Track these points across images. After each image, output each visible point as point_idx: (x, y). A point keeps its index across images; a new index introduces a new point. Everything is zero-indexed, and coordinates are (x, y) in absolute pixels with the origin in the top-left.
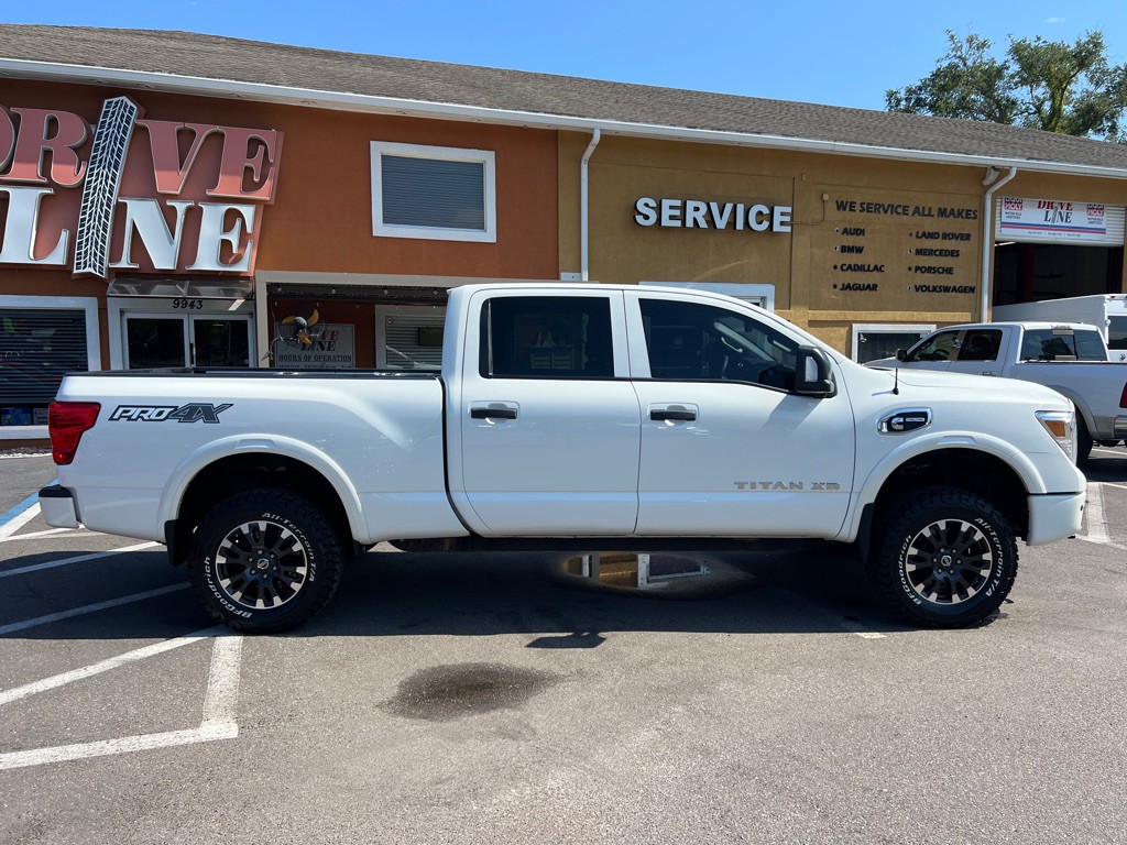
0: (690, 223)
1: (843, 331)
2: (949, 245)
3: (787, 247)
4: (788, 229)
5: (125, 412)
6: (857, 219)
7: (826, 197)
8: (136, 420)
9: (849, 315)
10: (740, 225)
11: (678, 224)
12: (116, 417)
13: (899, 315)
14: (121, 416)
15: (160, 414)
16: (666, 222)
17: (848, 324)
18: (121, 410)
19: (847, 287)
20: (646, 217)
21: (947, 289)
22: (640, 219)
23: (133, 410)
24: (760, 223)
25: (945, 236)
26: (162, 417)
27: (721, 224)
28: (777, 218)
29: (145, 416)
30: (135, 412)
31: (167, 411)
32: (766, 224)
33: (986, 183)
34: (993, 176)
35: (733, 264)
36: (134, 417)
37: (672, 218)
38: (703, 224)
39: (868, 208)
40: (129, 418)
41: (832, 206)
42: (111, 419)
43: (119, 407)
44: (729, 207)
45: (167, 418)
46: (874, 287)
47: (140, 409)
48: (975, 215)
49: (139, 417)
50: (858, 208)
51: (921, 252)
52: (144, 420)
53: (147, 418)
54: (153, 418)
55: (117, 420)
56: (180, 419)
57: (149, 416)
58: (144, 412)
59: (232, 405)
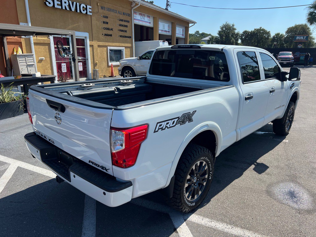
0: (64, 8)
1: (105, 49)
2: (125, 24)
3: (90, 20)
4: (91, 14)
5: (160, 125)
6: (106, 13)
7: (99, 4)
8: (165, 129)
9: (107, 44)
10: (78, 11)
11: (60, 7)
12: (157, 130)
13: (117, 44)
14: (159, 129)
16: (56, 6)
17: (106, 46)
18: (159, 125)
19: (106, 35)
20: (50, 3)
21: (126, 37)
22: (47, 3)
23: (163, 123)
24: (84, 11)
25: (125, 21)
26: (174, 124)
27: (73, 9)
28: (88, 10)
29: (168, 126)
30: (164, 125)
31: (176, 120)
32: (85, 11)
33: (132, 6)
34: (134, 4)
35: (76, 24)
36: (164, 128)
37: (58, 4)
38: (68, 9)
39: (109, 10)
40: (162, 129)
41: (100, 8)
42: (155, 132)
43: (158, 123)
44: (75, 3)
45: (176, 124)
46: (111, 35)
47: (166, 122)
48: (130, 15)
49: (166, 127)
50: (106, 9)
51: (120, 25)
52: (168, 128)
53: (169, 127)
54: (171, 125)
55: (157, 131)
56: (181, 123)
57: (170, 125)
58: (167, 123)
59: (196, 111)
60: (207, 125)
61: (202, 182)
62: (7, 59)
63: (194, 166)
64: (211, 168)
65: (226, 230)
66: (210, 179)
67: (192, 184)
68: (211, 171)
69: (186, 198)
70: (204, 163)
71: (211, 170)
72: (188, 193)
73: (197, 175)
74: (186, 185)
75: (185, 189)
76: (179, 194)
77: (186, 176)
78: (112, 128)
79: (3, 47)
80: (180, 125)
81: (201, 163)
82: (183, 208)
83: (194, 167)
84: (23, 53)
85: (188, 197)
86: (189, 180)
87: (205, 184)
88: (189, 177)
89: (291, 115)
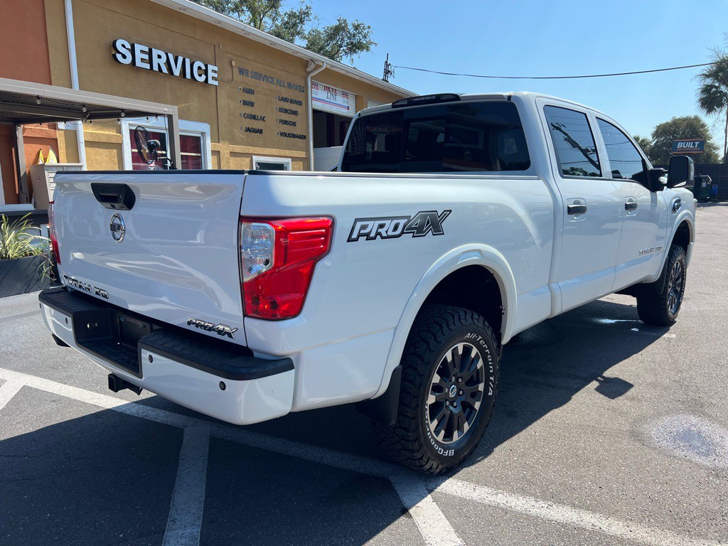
0: (156, 68)
1: (248, 160)
2: (293, 107)
3: (214, 96)
4: (216, 83)
5: (364, 227)
6: (250, 82)
7: (234, 63)
8: (374, 238)
9: (250, 150)
10: (188, 76)
11: (147, 66)
12: (354, 236)
13: (274, 151)
14: (360, 235)
15: (396, 228)
16: (139, 63)
17: (250, 155)
18: (359, 224)
19: (248, 130)
20: (124, 57)
21: (294, 136)
22: (119, 56)
23: (370, 223)
24: (200, 75)
25: (291, 101)
26: (398, 232)
27: (177, 72)
28: (211, 74)
29: (382, 231)
30: (372, 227)
31: (402, 222)
32: (204, 77)
33: (308, 70)
34: (312, 66)
35: (183, 105)
36: (372, 235)
37: (143, 60)
38: (165, 70)
39: (257, 76)
40: (368, 237)
41: (236, 71)
42: (350, 240)
43: (357, 220)
44: (180, 59)
45: (402, 233)
46: (260, 131)
47: (378, 223)
48: (304, 90)
49: (378, 234)
50: (250, 75)
51: (281, 110)
52: (383, 238)
53: (384, 235)
54: (390, 233)
55: (356, 240)
56: (414, 233)
57: (387, 232)
58: (381, 226)
59: (451, 211)
60: (479, 251)
61: (470, 400)
62: (22, 175)
63: (450, 351)
64: (491, 367)
65: (534, 511)
66: (490, 394)
67: (446, 400)
68: (492, 375)
69: (430, 431)
70: (474, 351)
71: (491, 371)
72: (435, 422)
73: (457, 380)
74: (431, 399)
75: (427, 407)
76: (413, 418)
77: (430, 377)
78: (242, 219)
79: (13, 149)
80: (413, 237)
81: (467, 350)
82: (425, 459)
83: (449, 355)
84: (58, 162)
85: (437, 432)
86: (437, 389)
87: (477, 405)
88: (436, 379)
89: (678, 279)
